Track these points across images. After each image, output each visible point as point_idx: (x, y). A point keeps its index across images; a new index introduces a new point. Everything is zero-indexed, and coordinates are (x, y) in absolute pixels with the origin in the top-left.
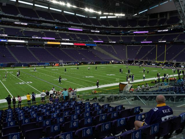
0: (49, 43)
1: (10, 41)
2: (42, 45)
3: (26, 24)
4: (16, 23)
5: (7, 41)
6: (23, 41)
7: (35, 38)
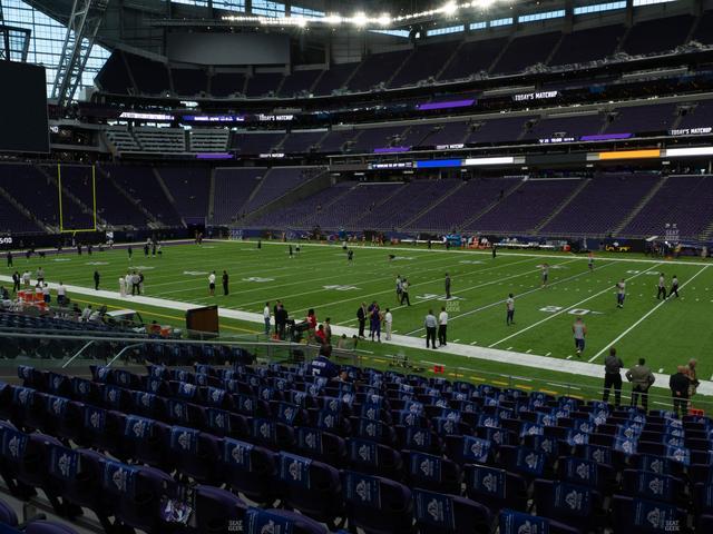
0: (604, 156)
1: (470, 162)
2: (580, 168)
3: (553, 94)
4: (519, 98)
5: (463, 164)
6: (509, 160)
7: (550, 142)
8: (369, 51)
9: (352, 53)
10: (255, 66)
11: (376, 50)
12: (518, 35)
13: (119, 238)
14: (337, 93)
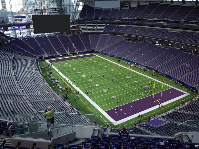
8: (139, 4)
9: (135, 4)
10: (113, 8)
11: (141, 4)
12: (172, 4)
13: (79, 54)
14: (128, 18)
